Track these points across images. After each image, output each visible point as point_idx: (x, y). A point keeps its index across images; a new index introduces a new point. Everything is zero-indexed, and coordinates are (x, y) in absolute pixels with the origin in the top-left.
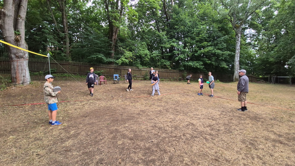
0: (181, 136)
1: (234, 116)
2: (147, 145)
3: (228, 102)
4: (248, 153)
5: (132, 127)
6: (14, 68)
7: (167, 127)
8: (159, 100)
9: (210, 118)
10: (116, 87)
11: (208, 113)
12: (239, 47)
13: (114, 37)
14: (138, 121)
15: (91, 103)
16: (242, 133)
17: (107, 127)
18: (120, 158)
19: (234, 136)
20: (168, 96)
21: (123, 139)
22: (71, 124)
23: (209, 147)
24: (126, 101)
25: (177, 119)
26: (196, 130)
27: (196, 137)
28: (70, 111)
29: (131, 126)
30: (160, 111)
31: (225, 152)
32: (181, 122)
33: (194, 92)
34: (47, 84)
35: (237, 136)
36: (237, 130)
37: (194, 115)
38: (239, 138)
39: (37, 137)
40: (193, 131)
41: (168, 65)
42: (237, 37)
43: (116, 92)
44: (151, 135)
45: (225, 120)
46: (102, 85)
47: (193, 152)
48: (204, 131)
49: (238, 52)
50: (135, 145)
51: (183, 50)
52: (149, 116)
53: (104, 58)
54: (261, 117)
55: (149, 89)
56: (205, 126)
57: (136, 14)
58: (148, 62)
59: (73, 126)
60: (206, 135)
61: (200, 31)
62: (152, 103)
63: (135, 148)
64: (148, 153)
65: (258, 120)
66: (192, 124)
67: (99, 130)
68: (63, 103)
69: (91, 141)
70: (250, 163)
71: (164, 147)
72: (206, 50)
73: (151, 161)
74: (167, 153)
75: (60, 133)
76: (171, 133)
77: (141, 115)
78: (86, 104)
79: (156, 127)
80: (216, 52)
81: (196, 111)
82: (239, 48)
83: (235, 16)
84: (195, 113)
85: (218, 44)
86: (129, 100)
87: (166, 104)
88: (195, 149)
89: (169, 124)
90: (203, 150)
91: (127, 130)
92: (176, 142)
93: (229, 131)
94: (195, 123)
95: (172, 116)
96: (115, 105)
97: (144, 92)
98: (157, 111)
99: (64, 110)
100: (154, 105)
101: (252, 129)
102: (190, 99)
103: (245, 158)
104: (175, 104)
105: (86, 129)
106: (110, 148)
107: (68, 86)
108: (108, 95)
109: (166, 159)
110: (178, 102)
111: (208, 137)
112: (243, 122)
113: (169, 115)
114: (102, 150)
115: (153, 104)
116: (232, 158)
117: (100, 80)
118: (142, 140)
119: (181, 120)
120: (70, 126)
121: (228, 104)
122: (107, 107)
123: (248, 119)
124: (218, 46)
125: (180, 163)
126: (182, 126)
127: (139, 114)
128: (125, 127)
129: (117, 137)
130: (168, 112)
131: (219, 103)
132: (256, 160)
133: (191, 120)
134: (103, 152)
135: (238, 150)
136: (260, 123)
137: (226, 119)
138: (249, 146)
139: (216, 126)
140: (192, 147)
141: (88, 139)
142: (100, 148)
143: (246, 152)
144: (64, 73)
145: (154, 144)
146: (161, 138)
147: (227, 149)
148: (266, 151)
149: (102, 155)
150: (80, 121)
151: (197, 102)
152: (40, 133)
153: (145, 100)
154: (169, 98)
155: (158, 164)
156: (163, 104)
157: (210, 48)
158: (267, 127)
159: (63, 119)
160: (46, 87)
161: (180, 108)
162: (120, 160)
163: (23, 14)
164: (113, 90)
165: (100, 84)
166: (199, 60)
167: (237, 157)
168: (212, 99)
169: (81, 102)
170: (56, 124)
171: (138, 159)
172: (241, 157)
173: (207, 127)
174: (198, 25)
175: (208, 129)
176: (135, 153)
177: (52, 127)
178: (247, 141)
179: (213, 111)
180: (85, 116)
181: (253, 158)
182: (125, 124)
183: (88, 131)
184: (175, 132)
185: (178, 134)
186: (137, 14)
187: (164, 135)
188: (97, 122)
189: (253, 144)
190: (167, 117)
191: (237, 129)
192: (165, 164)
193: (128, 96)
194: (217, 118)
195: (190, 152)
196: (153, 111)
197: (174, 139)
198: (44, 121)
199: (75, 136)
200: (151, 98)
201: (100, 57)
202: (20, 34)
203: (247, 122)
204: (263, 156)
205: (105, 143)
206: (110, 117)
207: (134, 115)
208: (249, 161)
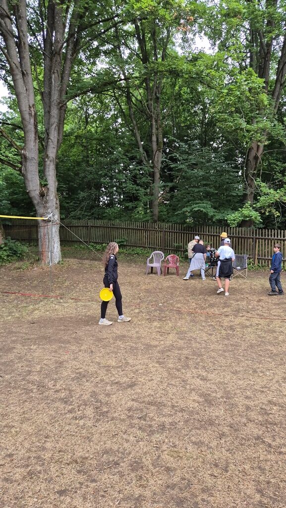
117: (166, 265)
163: (52, 152)
165: (165, 273)
202: (48, 185)
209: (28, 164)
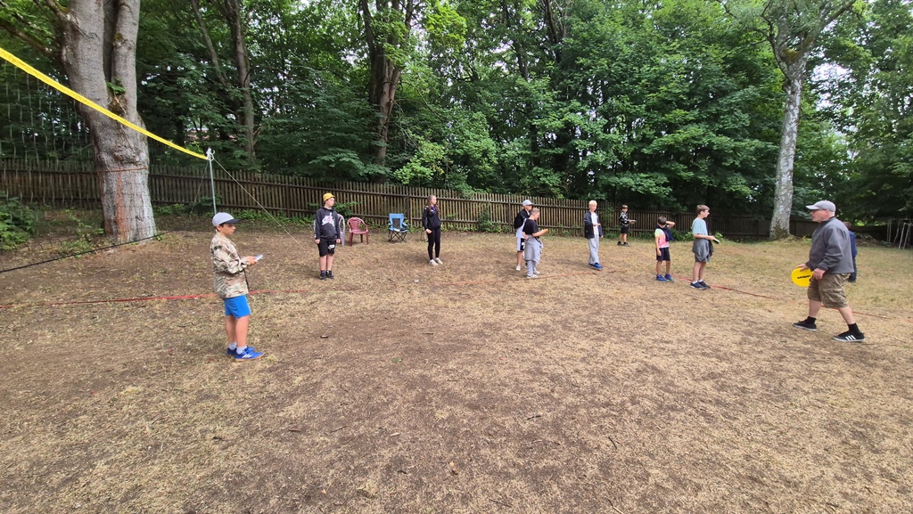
0: (623, 403)
1: (788, 349)
2: (525, 427)
3: (761, 305)
4: (850, 461)
5: (469, 373)
6: (110, 192)
7: (577, 374)
8: (535, 294)
9: (708, 351)
10: (398, 253)
11: (700, 335)
12: (794, 124)
13: (386, 99)
14: (484, 355)
15: (334, 298)
16: (823, 402)
17: (394, 368)
18: (453, 459)
19: (799, 410)
20: (561, 281)
21: (449, 404)
22: (287, 358)
23: (723, 441)
24: (434, 295)
25: (603, 351)
26: (671, 388)
27: (673, 408)
28: (278, 321)
29: (465, 367)
30: (543, 326)
31: (779, 458)
32: (618, 361)
33: (642, 270)
34: (219, 239)
35: (809, 409)
36: (807, 393)
37: (655, 341)
38: (817, 417)
39: (203, 390)
40: (661, 388)
41: (554, 186)
42: (789, 92)
43: (398, 268)
44: (531, 397)
45: (758, 359)
46: (354, 246)
47: (672, 453)
48: (697, 391)
49: (792, 141)
50: (487, 423)
51: (602, 136)
52: (512, 339)
53: (358, 164)
54: (878, 353)
55: (499, 260)
56: (697, 375)
57: (461, 23)
58: (491, 177)
59: (297, 362)
60: (704, 405)
61: (662, 73)
62: (515, 301)
63: (490, 432)
64: (531, 448)
65: (871, 361)
66: (654, 368)
67: (373, 376)
68: (254, 297)
69: (355, 407)
70: (860, 491)
71: (578, 434)
72: (681, 135)
73: (547, 472)
74: (590, 451)
75: (263, 381)
76: (592, 393)
77: (486, 336)
78: (321, 300)
79: (542, 373)
80: (713, 144)
81: (658, 329)
82: (795, 129)
83: (783, 21)
84: (657, 335)
85: (722, 117)
86: (441, 292)
87: (558, 306)
88: (677, 443)
89: (581, 366)
90: (703, 448)
91: (457, 381)
92: (614, 422)
93: (778, 395)
94: (661, 367)
95: (584, 344)
96: (404, 307)
97: (486, 268)
98: (534, 326)
99: (261, 317)
100: (521, 307)
101: (856, 391)
102: (633, 293)
103: (844, 475)
104: (587, 308)
105: (335, 372)
106: (415, 428)
107: (260, 246)
108: (376, 276)
109: (592, 470)
110: (595, 300)
111: (712, 409)
112: (821, 367)
113: (575, 340)
114: (393, 432)
115: (518, 305)
116: (802, 476)
117: (350, 231)
118: (507, 411)
119: (615, 356)
120: (288, 364)
121: (761, 311)
122: (382, 311)
123: (836, 358)
124: (723, 124)
125: (636, 482)
126: (624, 374)
127: (480, 334)
128: (446, 371)
129: (431, 401)
130: (570, 329)
131: (729, 306)
132: (878, 482)
133: (648, 356)
134: (400, 441)
135: (820, 452)
136: (878, 372)
137: (763, 357)
138: (853, 442)
139: (733, 377)
140: (665, 438)
141: (347, 400)
142: (386, 427)
143: (844, 458)
144: (242, 208)
145: (545, 424)
146: (563, 408)
147: (783, 447)
148: (907, 456)
149: (398, 448)
150: (314, 350)
151: (656, 302)
152: (210, 378)
153: (493, 293)
154: (566, 289)
155: (570, 481)
156: (549, 306)
157: (694, 130)
158: (902, 383)
159: (262, 342)
160: (216, 248)
161: (606, 319)
162: (452, 464)
163: (129, 30)
164: (390, 260)
165: (350, 243)
166: (658, 169)
167: (820, 474)
168: (707, 295)
169: (304, 294)
170: (249, 356)
171: (504, 463)
172: (830, 473)
173: (704, 379)
174: (655, 53)
175: (708, 387)
176: (493, 446)
177: (239, 364)
178: (844, 426)
179: (714, 330)
180: (323, 335)
181: (869, 477)
182: (446, 361)
183: (343, 379)
184: (605, 391)
185: (615, 396)
186: (462, 21)
187: (570, 399)
188: (363, 353)
189: (863, 434)
190: (571, 344)
191: (807, 390)
192: (590, 483)
193: (438, 280)
194: (732, 354)
195: (662, 453)
196: (521, 327)
197: (604, 410)
198: (211, 347)
199: (310, 390)
200: (510, 287)
201: (347, 160)
202: (124, 93)
203: (836, 368)
204: (899, 470)
205: (398, 413)
206: (397, 340)
207: (466, 337)
208: (858, 486)
209: (82, 44)
